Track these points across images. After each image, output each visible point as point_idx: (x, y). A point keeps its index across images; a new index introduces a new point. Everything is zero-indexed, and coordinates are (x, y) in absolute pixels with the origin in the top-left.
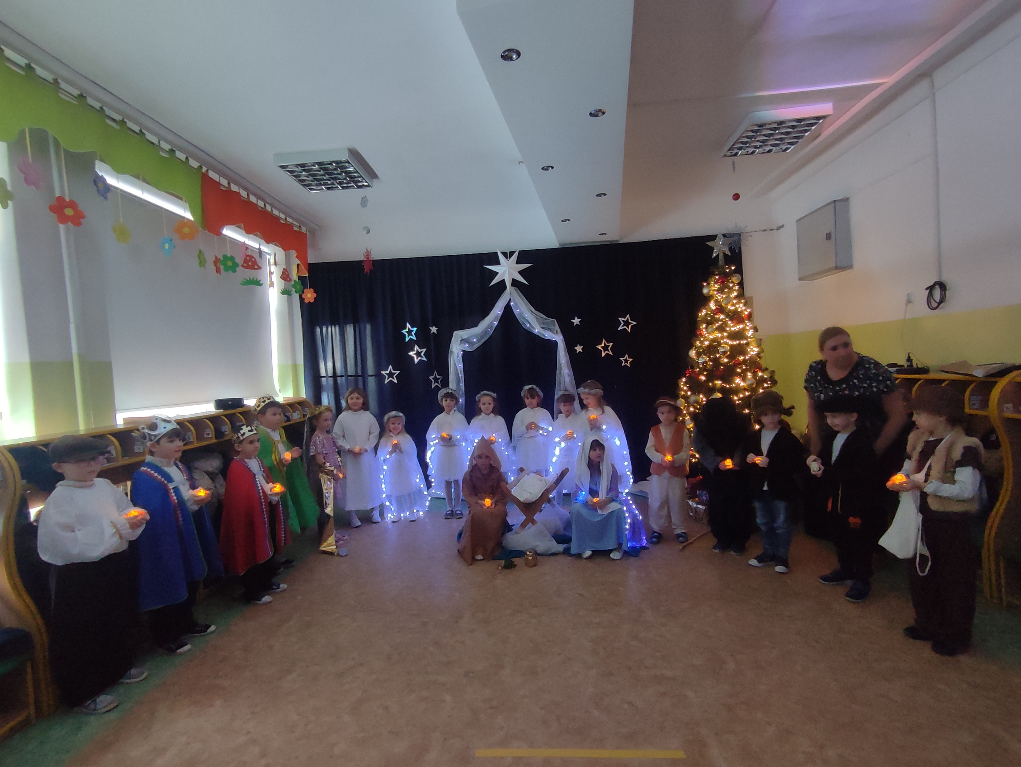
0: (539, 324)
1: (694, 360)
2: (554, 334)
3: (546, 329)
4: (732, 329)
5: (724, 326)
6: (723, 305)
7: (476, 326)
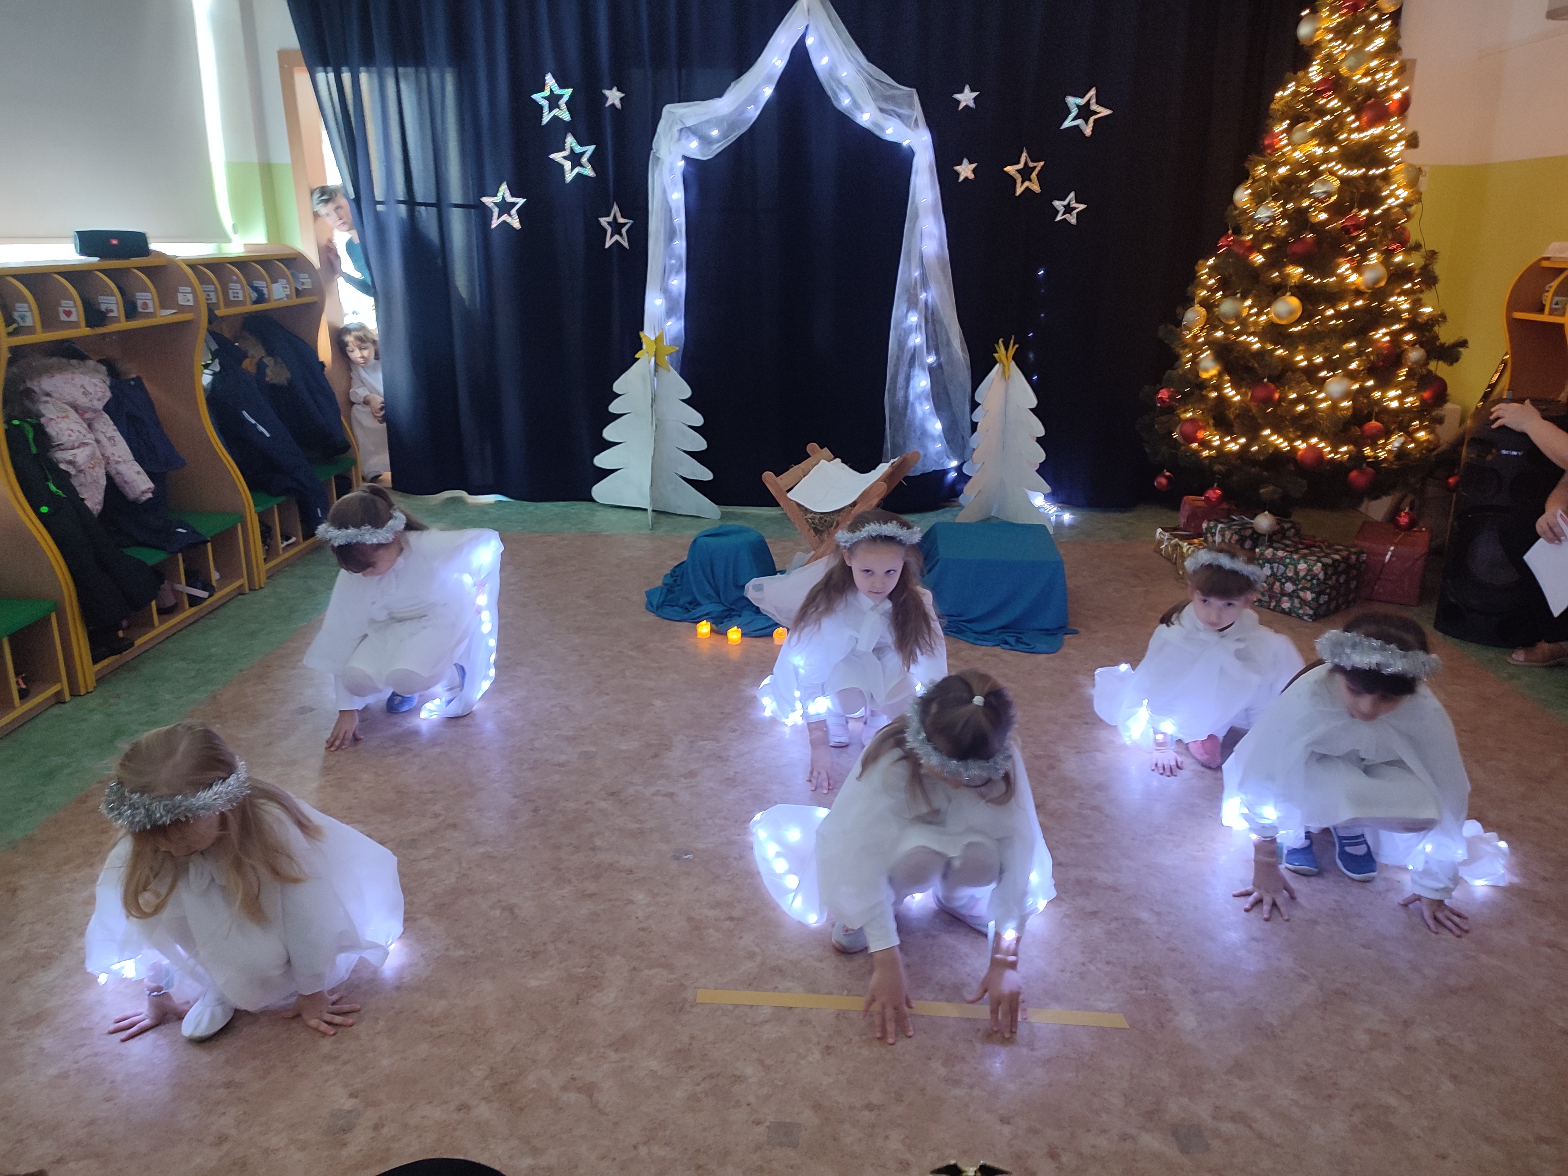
0: (875, 100)
1: (1244, 212)
2: (908, 126)
3: (891, 115)
4: (1355, 136)
5: (1336, 125)
6: (1343, 70)
7: (720, 95)
